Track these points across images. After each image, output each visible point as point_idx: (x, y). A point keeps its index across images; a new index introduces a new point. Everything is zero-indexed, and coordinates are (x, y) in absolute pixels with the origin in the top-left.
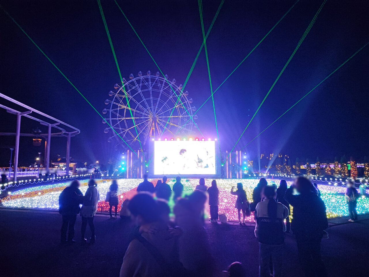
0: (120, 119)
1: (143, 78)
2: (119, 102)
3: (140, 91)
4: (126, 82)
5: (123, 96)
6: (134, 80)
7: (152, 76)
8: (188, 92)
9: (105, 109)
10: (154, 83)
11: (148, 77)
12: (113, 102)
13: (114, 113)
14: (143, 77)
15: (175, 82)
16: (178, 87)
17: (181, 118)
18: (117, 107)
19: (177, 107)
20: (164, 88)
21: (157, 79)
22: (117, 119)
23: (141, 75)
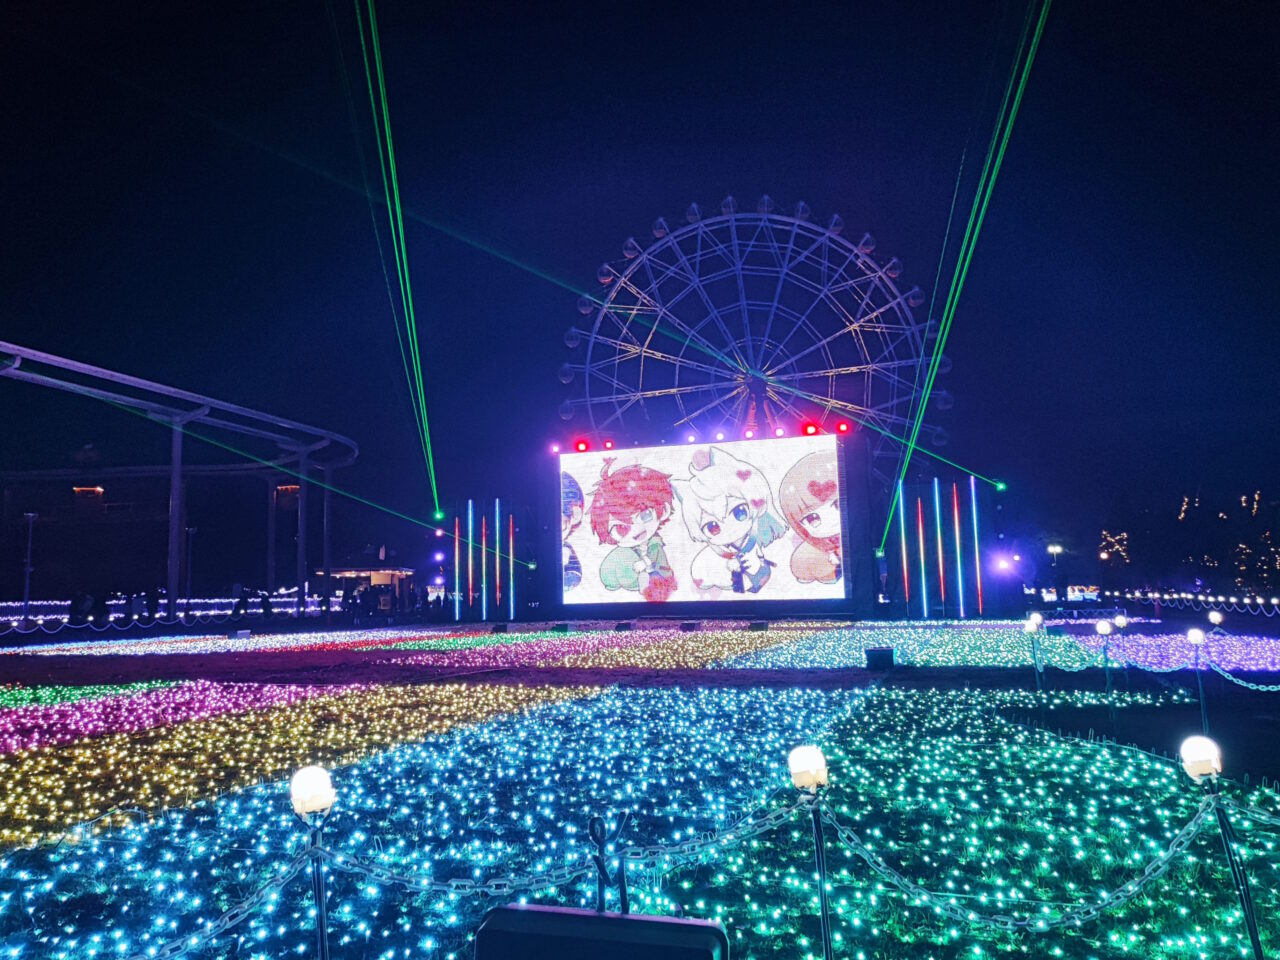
0: (622, 397)
1: (706, 230)
2: (616, 334)
3: (695, 282)
4: (639, 252)
5: (633, 309)
6: (671, 240)
7: (739, 216)
8: (900, 259)
9: (567, 365)
10: (752, 243)
11: (728, 221)
12: (594, 337)
13: (602, 376)
14: (706, 226)
15: (841, 228)
16: (856, 245)
17: (871, 373)
18: (612, 351)
19: (855, 331)
20: (792, 259)
21: (762, 224)
22: (614, 398)
23: (699, 217)
